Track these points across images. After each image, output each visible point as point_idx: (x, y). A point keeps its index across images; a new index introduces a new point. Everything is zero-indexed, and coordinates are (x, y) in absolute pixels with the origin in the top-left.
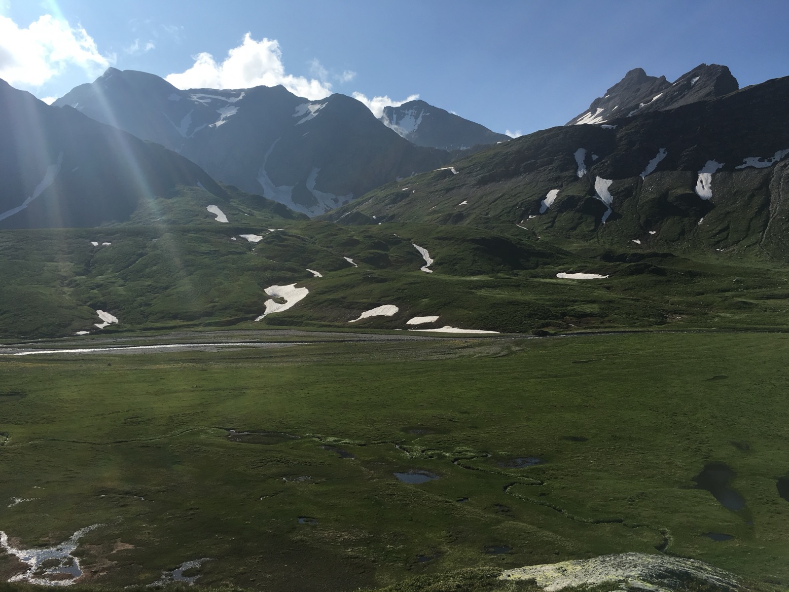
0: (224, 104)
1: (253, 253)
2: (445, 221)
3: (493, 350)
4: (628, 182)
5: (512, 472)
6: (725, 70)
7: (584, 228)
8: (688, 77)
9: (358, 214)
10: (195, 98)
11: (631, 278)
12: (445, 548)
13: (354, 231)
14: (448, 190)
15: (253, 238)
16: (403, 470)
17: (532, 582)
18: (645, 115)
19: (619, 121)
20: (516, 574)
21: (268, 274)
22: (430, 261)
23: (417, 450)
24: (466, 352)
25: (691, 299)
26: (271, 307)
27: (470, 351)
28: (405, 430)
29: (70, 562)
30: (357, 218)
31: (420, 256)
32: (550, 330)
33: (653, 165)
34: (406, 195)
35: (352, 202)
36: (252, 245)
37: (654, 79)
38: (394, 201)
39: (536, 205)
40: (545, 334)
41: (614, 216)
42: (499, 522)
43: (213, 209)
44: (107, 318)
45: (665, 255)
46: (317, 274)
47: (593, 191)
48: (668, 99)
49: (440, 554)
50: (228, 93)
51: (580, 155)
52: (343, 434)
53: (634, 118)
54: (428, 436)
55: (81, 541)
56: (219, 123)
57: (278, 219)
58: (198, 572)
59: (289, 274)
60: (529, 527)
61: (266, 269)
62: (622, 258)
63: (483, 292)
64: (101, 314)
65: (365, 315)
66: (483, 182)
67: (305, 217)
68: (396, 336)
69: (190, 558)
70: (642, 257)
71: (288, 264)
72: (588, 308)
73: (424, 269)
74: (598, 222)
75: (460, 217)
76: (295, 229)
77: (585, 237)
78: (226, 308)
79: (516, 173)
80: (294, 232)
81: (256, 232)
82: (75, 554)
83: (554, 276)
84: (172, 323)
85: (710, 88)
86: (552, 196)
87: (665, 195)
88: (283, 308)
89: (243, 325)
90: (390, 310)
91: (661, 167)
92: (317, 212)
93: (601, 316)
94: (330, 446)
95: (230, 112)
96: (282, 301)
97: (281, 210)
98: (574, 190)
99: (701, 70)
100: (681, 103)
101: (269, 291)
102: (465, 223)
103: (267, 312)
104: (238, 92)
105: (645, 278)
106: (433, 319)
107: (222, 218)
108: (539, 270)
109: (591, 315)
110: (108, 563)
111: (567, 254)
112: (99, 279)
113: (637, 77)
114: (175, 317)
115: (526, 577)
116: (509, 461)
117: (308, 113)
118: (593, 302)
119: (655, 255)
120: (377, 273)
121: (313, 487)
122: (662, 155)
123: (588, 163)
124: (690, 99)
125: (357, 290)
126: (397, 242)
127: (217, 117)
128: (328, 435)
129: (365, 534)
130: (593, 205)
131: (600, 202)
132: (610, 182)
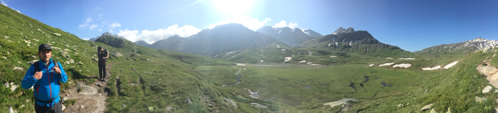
0: (280, 30)
1: (283, 52)
2: (313, 48)
3: (321, 68)
4: (340, 43)
5: (323, 87)
6: (353, 29)
7: (334, 49)
8: (348, 29)
9: (300, 46)
10: (276, 29)
11: (341, 57)
12: (313, 99)
13: (299, 49)
14: (314, 43)
15: (283, 50)
16: (306, 86)
17: (329, 105)
18: (342, 34)
19: (339, 34)
20: (326, 104)
21: (285, 55)
22: (311, 54)
23: (308, 83)
24: (316, 68)
25: (349, 60)
26: (286, 60)
27: (317, 68)
28: (307, 80)
29: (257, 95)
30: (299, 47)
31: (309, 53)
32: (329, 64)
33: (343, 41)
34: (307, 44)
35: (299, 45)
36: (283, 51)
37: (343, 29)
38: (305, 45)
39: (327, 46)
40: (329, 65)
41: (338, 48)
42: (321, 95)
43: (277, 45)
44: (262, 61)
45: (345, 54)
46: (293, 55)
47: (335, 44)
48: (346, 32)
49: (312, 99)
50: (280, 28)
51: (333, 39)
52: (297, 80)
53: (341, 34)
54: (310, 81)
55: (259, 92)
56: (279, 33)
57: (287, 47)
58: (274, 99)
59: (288, 55)
60: (326, 95)
61: (285, 54)
62: (339, 54)
63: (319, 59)
64: (261, 60)
65: (300, 62)
66: (319, 42)
67: (291, 47)
68: (305, 65)
69: (273, 97)
70: (342, 54)
71: (288, 54)
72: (335, 61)
73: (310, 55)
74: (336, 49)
75: (316, 47)
76: (290, 48)
77: (334, 51)
78: (279, 60)
79: (324, 41)
80: (290, 49)
81: (284, 49)
82: (258, 94)
83: (330, 56)
84: (271, 62)
85: (351, 31)
86: (329, 45)
87: (345, 45)
88: (287, 61)
89: (281, 63)
90: (304, 61)
91: (345, 41)
92: (293, 46)
93: (337, 62)
94: (294, 82)
95: (281, 31)
96: (287, 59)
97: (288, 46)
98: (333, 44)
99: (350, 28)
100: (347, 32)
101: (285, 58)
102: (316, 48)
103: (285, 61)
104: (282, 28)
105: (343, 57)
106: (311, 63)
107: (279, 47)
108: (328, 56)
109: (335, 62)
110: (262, 96)
111: (332, 53)
112: (261, 55)
113: (341, 28)
114: (271, 61)
115: (328, 104)
116: (323, 85)
117: (292, 31)
118: (335, 60)
119: (344, 53)
120: (302, 55)
121: (292, 88)
122: (345, 39)
123: (334, 40)
124: (348, 32)
125: (299, 58)
126: (306, 51)
127: (279, 32)
128: (294, 80)
129: (300, 96)
130: (335, 46)
131: (336, 46)
132: (337, 43)
